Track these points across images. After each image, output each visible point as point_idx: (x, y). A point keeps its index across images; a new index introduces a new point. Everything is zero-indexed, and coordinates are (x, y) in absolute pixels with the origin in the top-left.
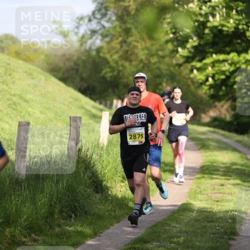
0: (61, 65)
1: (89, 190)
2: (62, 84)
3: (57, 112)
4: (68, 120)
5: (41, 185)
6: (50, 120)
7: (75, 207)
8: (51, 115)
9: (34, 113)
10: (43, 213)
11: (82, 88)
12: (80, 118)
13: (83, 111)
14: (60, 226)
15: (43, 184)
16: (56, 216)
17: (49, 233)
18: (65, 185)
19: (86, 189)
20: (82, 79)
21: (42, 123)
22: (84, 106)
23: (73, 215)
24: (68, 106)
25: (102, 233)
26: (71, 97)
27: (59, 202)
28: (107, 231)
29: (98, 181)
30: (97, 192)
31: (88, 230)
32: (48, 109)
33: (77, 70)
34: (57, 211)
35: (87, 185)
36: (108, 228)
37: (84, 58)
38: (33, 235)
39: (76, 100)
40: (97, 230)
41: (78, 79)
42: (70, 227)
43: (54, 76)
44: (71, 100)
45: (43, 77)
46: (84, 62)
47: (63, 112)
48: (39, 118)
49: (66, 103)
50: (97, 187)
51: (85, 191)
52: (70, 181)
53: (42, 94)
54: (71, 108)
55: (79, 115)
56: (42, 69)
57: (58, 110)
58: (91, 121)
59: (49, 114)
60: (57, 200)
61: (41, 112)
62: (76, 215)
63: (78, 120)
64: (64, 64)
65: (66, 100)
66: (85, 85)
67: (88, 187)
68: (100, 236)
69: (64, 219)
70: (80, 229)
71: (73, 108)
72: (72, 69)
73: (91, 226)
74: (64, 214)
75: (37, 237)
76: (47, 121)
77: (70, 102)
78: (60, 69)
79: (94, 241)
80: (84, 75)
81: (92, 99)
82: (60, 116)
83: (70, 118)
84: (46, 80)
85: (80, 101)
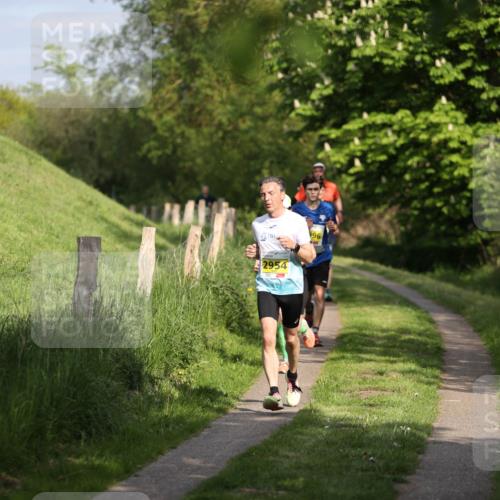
0: (60, 134)
1: (115, 383)
2: (62, 173)
3: (51, 228)
4: (74, 244)
5: (19, 375)
6: (38, 243)
7: (88, 417)
8: (40, 234)
9: (6, 230)
10: (24, 430)
11: (102, 180)
12: (98, 240)
13: (105, 225)
14: (57, 455)
15: (24, 371)
16: (49, 436)
17: (36, 470)
18: (68, 373)
19: (109, 381)
20: (101, 162)
21: (22, 250)
22: (106, 216)
23: (83, 434)
24: (73, 216)
25: (140, 469)
26: (80, 198)
27: (56, 407)
28: (152, 465)
29: (134, 365)
30: (132, 388)
31: (112, 464)
32: (34, 221)
33: (92, 145)
34: (50, 427)
35: (112, 374)
36: (152, 459)
37: (105, 120)
38: (4, 474)
39: (91, 203)
40: (131, 463)
41: (94, 162)
42: (78, 457)
43: (46, 156)
44: (79, 203)
45: (24, 159)
46: (105, 127)
47: (63, 228)
48: (15, 239)
49: (71, 209)
50: (131, 377)
51: (108, 386)
52: (78, 365)
53: (21, 192)
54: (79, 220)
55: (95, 234)
56: (21, 142)
57: (53, 225)
58: (119, 246)
59: (35, 232)
60: (51, 403)
61: (20, 229)
62: (89, 434)
63: (94, 244)
64: (67, 131)
65: (69, 204)
66: (108, 174)
67: (113, 378)
68: (136, 476)
69: (65, 442)
70: (97, 462)
71: (84, 220)
72: (83, 142)
73: (121, 456)
74: (65, 431)
75: (10, 478)
76: (33, 245)
77: (77, 209)
78: (58, 142)
79: (125, 486)
80: (105, 155)
81: (120, 201)
82: (58, 237)
83: (79, 239)
84: (31, 164)
85: (98, 206)
